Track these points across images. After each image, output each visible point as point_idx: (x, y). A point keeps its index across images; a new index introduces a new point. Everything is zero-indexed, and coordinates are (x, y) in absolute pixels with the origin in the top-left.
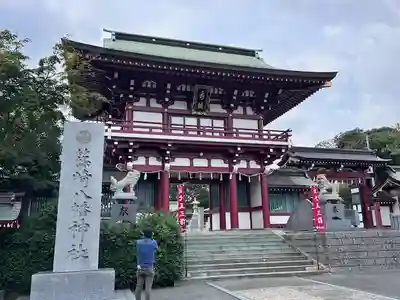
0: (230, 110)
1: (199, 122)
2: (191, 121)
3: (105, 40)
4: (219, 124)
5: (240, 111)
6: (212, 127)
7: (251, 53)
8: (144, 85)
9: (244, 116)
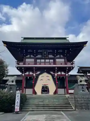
0: (55, 56)
1: (45, 61)
2: (43, 61)
3: (21, 40)
4: (52, 61)
5: (58, 56)
6: (49, 62)
7: (65, 38)
8: (28, 51)
9: (60, 58)
